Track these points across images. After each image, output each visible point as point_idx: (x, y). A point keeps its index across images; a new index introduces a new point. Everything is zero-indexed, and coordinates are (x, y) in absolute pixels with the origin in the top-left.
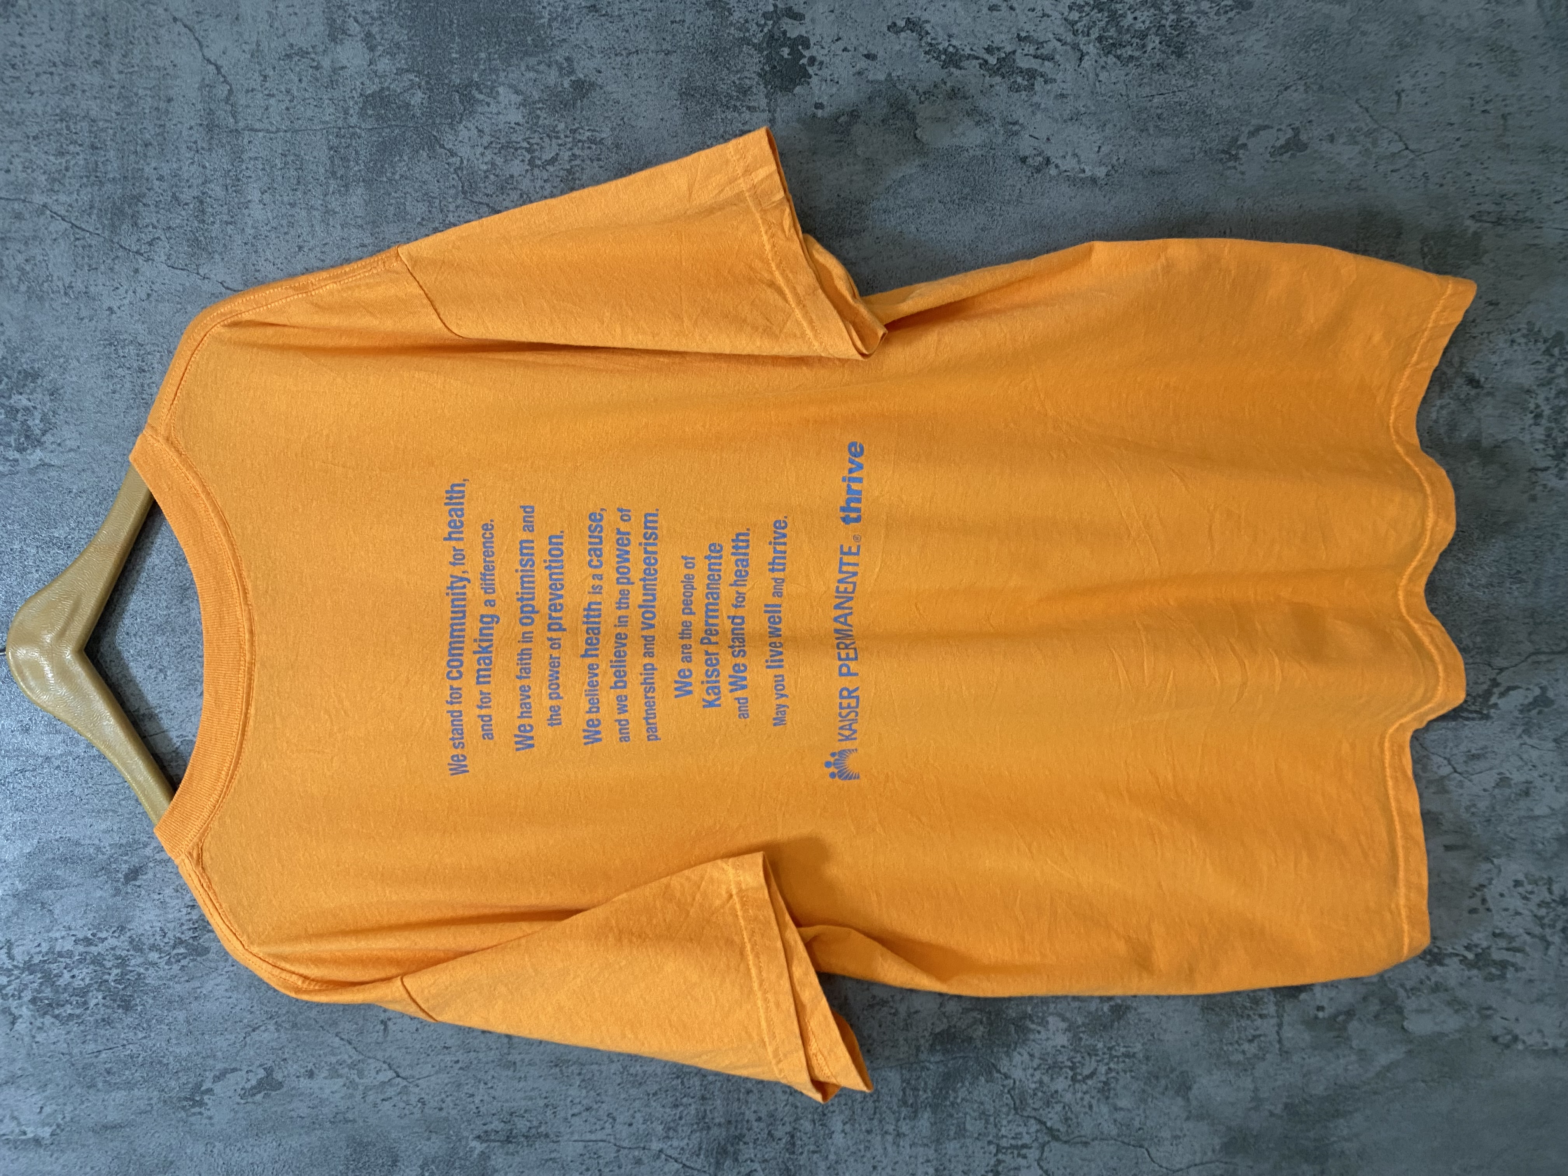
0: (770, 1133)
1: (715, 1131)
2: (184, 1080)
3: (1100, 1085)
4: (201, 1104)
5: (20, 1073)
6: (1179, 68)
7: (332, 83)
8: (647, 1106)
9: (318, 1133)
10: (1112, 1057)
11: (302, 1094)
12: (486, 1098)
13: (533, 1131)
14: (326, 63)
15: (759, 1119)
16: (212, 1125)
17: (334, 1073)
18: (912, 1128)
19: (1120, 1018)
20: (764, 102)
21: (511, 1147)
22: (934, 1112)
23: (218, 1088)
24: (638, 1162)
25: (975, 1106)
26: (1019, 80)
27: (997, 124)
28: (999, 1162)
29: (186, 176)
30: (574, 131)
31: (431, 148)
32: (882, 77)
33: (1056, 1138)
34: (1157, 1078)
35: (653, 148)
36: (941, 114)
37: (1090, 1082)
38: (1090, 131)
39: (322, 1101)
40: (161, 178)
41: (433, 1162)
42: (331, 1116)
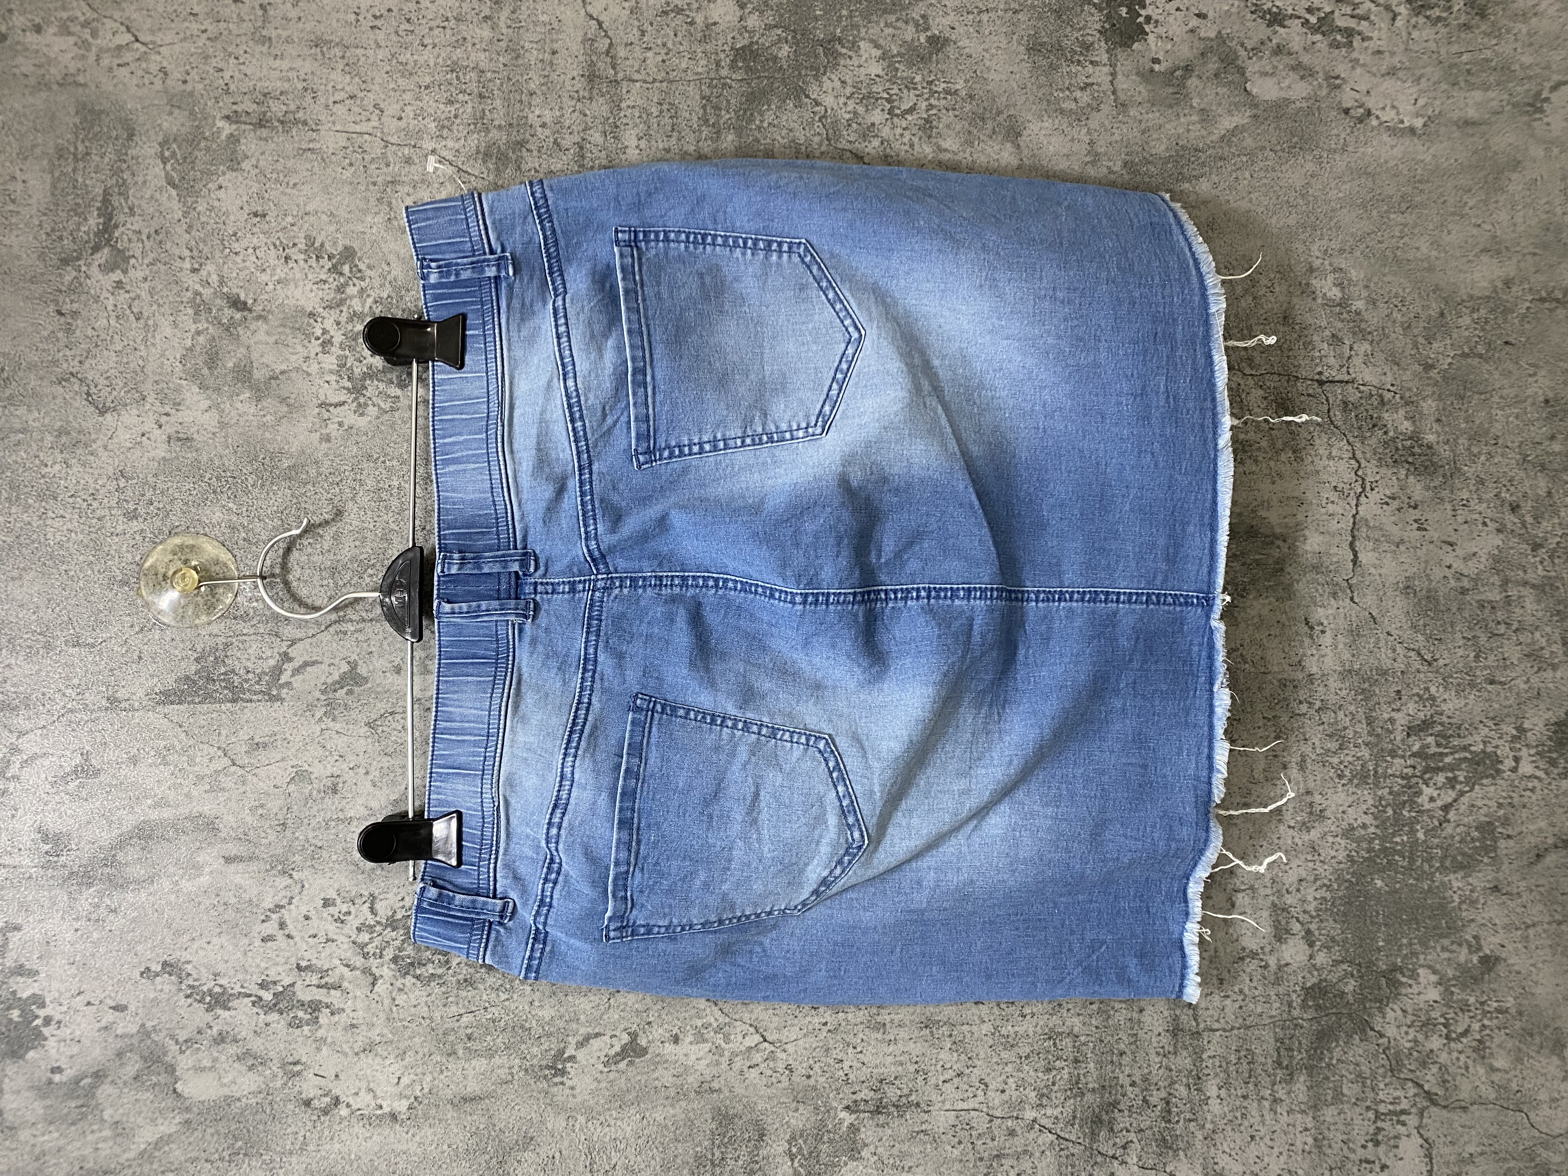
0: (1145, 1100)
1: (1089, 1097)
2: (545, 1046)
3: (1475, 1044)
4: (563, 1072)
5: (378, 1039)
6: (1483, 28)
7: (705, 39)
8: (1019, 1070)
9: (683, 1104)
10: (1485, 1013)
11: (666, 1061)
12: (855, 1064)
13: (904, 1100)
14: (699, 19)
15: (1133, 1084)
16: (574, 1096)
17: (700, 1038)
18: (1289, 1093)
19: (1490, 970)
20: (1105, 57)
21: (882, 1119)
22: (1310, 1075)
23: (581, 1055)
24: (1012, 1133)
25: (1351, 1067)
26: (1339, 37)
27: (1321, 77)
28: (1379, 1130)
29: (567, 123)
30: (930, 83)
31: (797, 97)
32: (1213, 35)
33: (1434, 1103)
34: (1531, 1035)
35: (1004, 99)
36: (1268, 69)
37: (1464, 1040)
38: (1407, 85)
39: (686, 1068)
40: (544, 125)
41: (801, 1136)
42: (696, 1085)
